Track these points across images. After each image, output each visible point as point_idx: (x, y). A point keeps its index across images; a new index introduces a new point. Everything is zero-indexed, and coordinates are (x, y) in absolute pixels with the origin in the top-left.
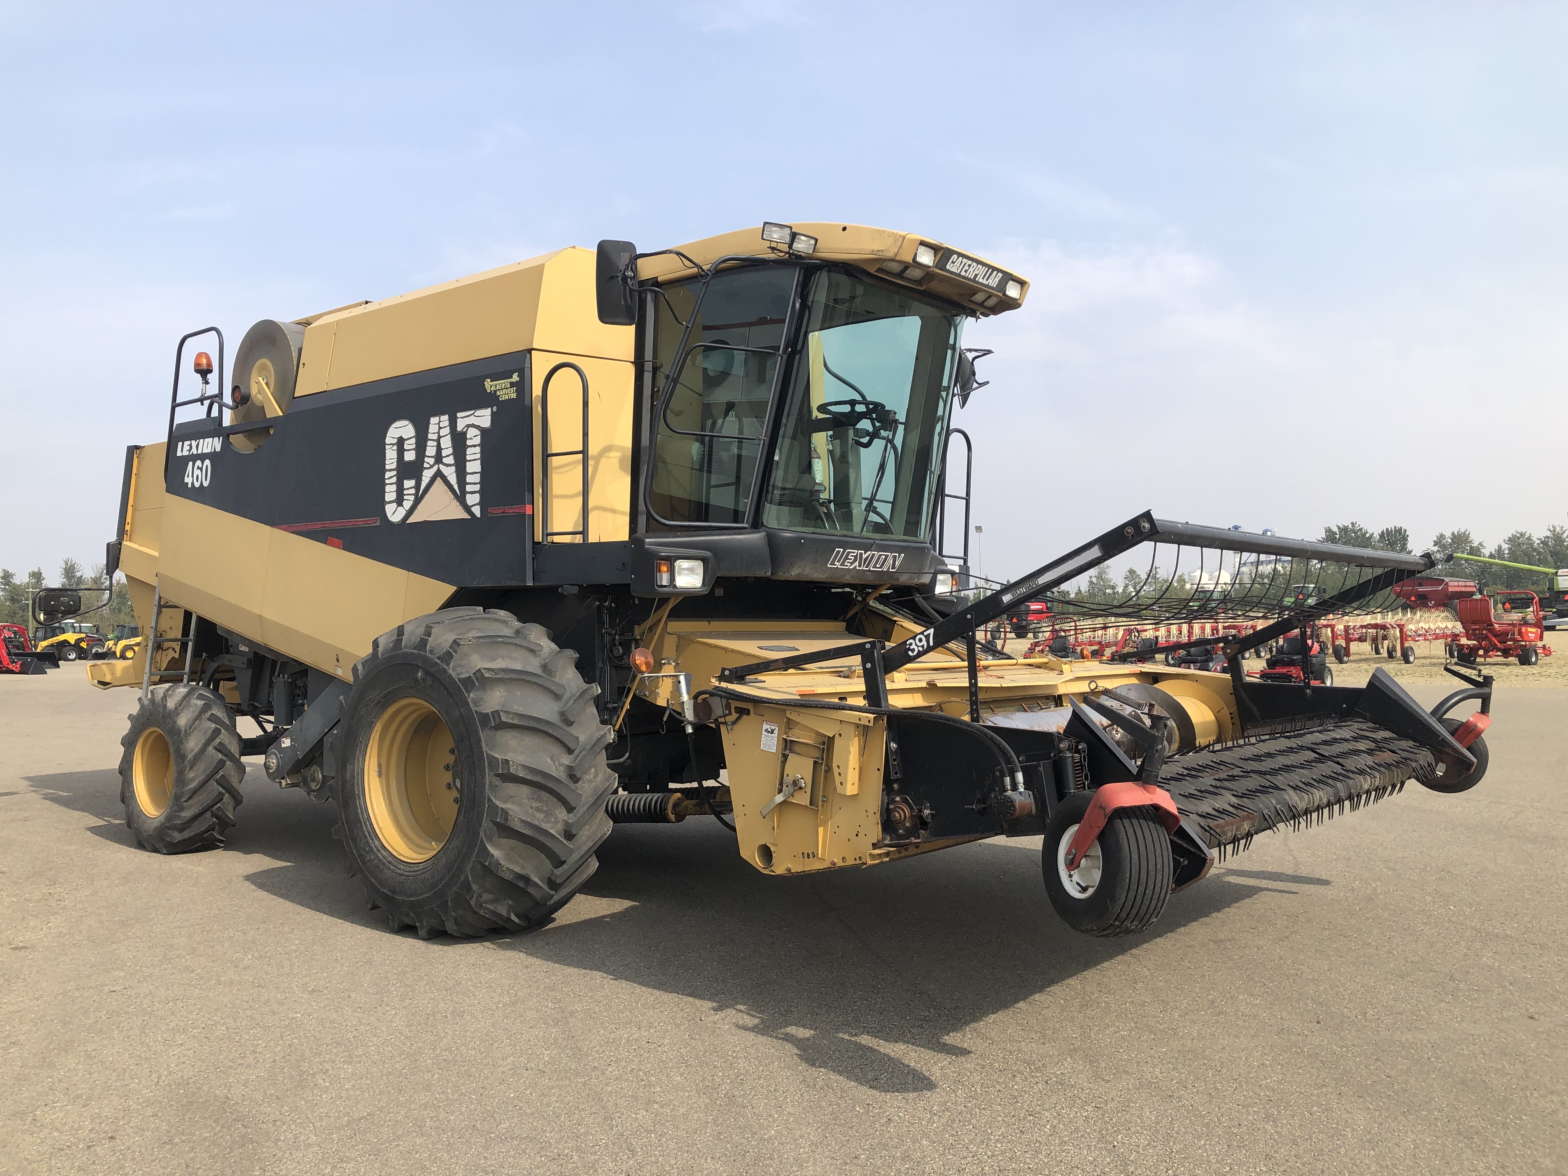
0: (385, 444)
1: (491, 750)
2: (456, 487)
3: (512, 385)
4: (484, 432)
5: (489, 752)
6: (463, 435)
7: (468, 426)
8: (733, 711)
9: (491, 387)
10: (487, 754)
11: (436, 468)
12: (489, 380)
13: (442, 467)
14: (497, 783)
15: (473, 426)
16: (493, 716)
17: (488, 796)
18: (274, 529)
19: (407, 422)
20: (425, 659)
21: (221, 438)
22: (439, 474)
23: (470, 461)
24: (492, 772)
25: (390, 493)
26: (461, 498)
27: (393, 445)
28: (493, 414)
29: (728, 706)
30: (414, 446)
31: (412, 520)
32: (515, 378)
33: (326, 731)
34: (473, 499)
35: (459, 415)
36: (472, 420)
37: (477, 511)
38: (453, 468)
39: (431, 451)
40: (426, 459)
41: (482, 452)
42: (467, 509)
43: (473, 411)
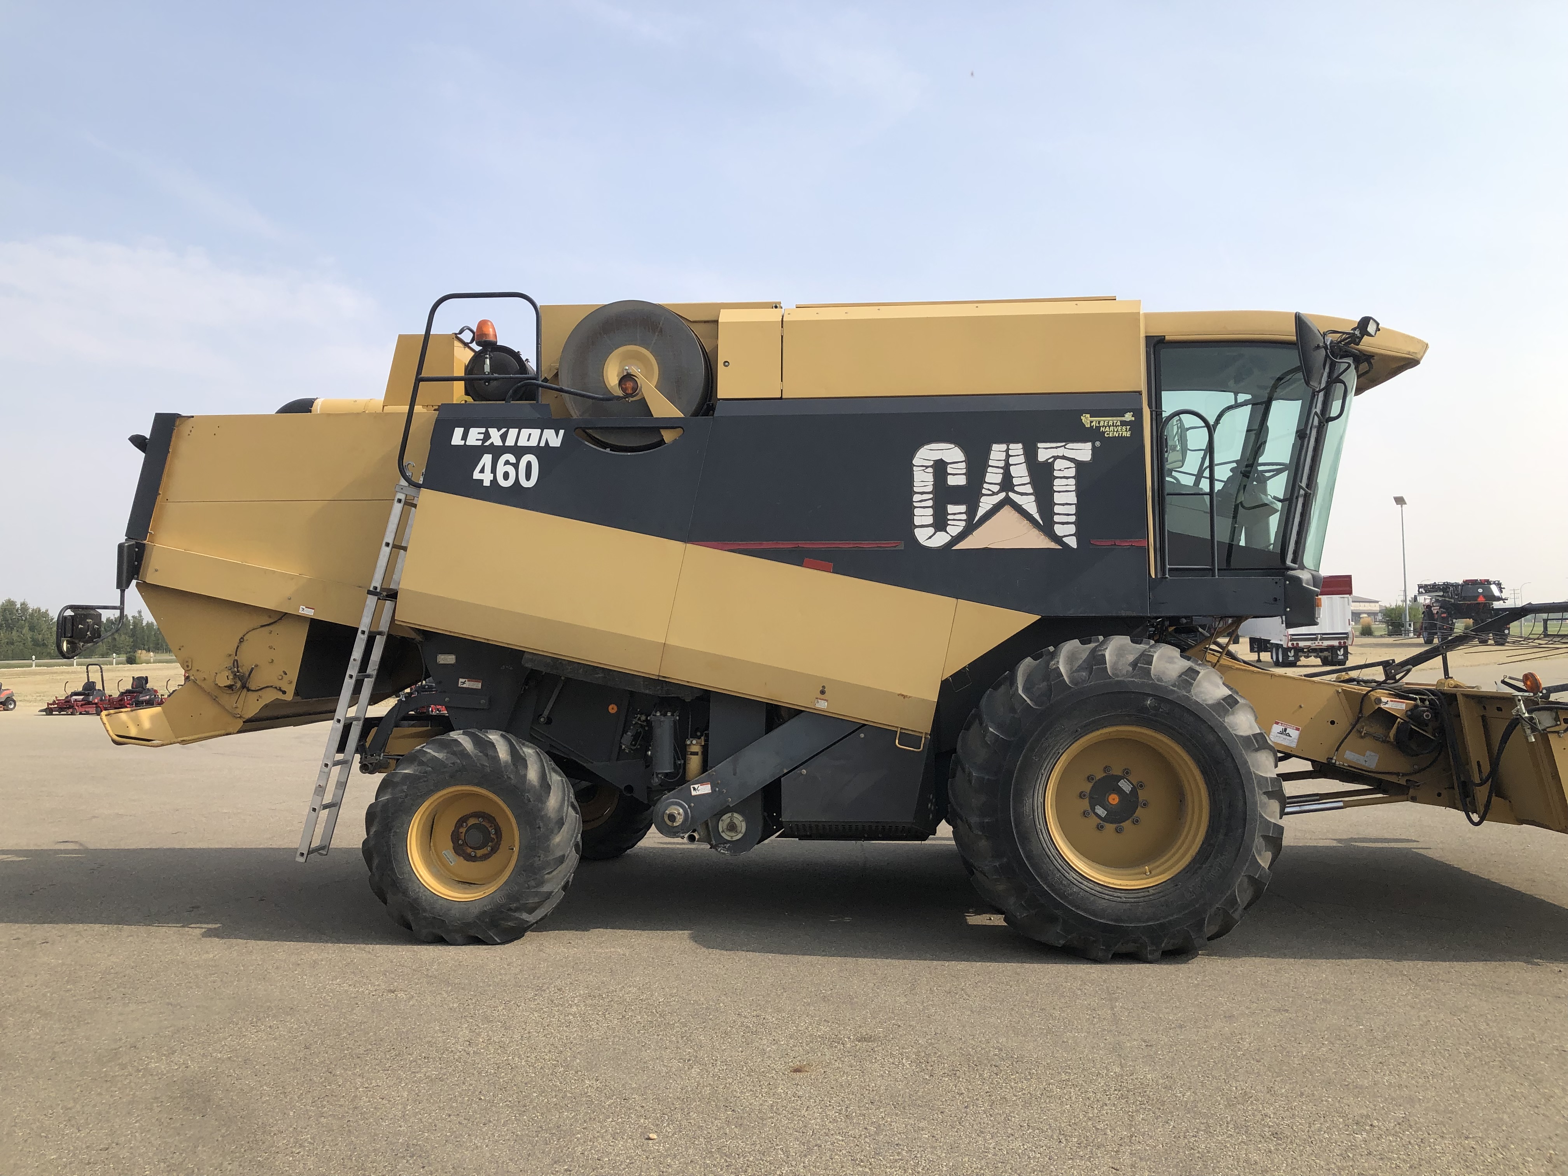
0: (911, 466)
1: (1257, 770)
2: (1037, 516)
3: (1123, 423)
4: (1079, 465)
5: (1256, 772)
6: (1048, 467)
7: (1056, 458)
8: (1562, 722)
9: (1091, 422)
10: (1254, 774)
11: (1002, 495)
12: (1088, 416)
13: (1011, 495)
14: (1265, 801)
15: (1064, 457)
16: (1256, 739)
17: (1260, 813)
18: (689, 546)
19: (953, 446)
20: (1155, 687)
21: (562, 432)
22: (1007, 501)
23: (1059, 492)
24: (1261, 790)
25: (923, 515)
26: (1047, 527)
27: (927, 467)
28: (1094, 449)
29: (1557, 719)
30: (964, 471)
31: (960, 546)
32: (1129, 417)
33: (785, 771)
34: (1066, 531)
35: (1039, 445)
36: (1060, 452)
37: (1072, 542)
38: (1032, 498)
39: (993, 477)
40: (985, 486)
41: (1077, 485)
42: (1057, 539)
43: (1064, 444)
